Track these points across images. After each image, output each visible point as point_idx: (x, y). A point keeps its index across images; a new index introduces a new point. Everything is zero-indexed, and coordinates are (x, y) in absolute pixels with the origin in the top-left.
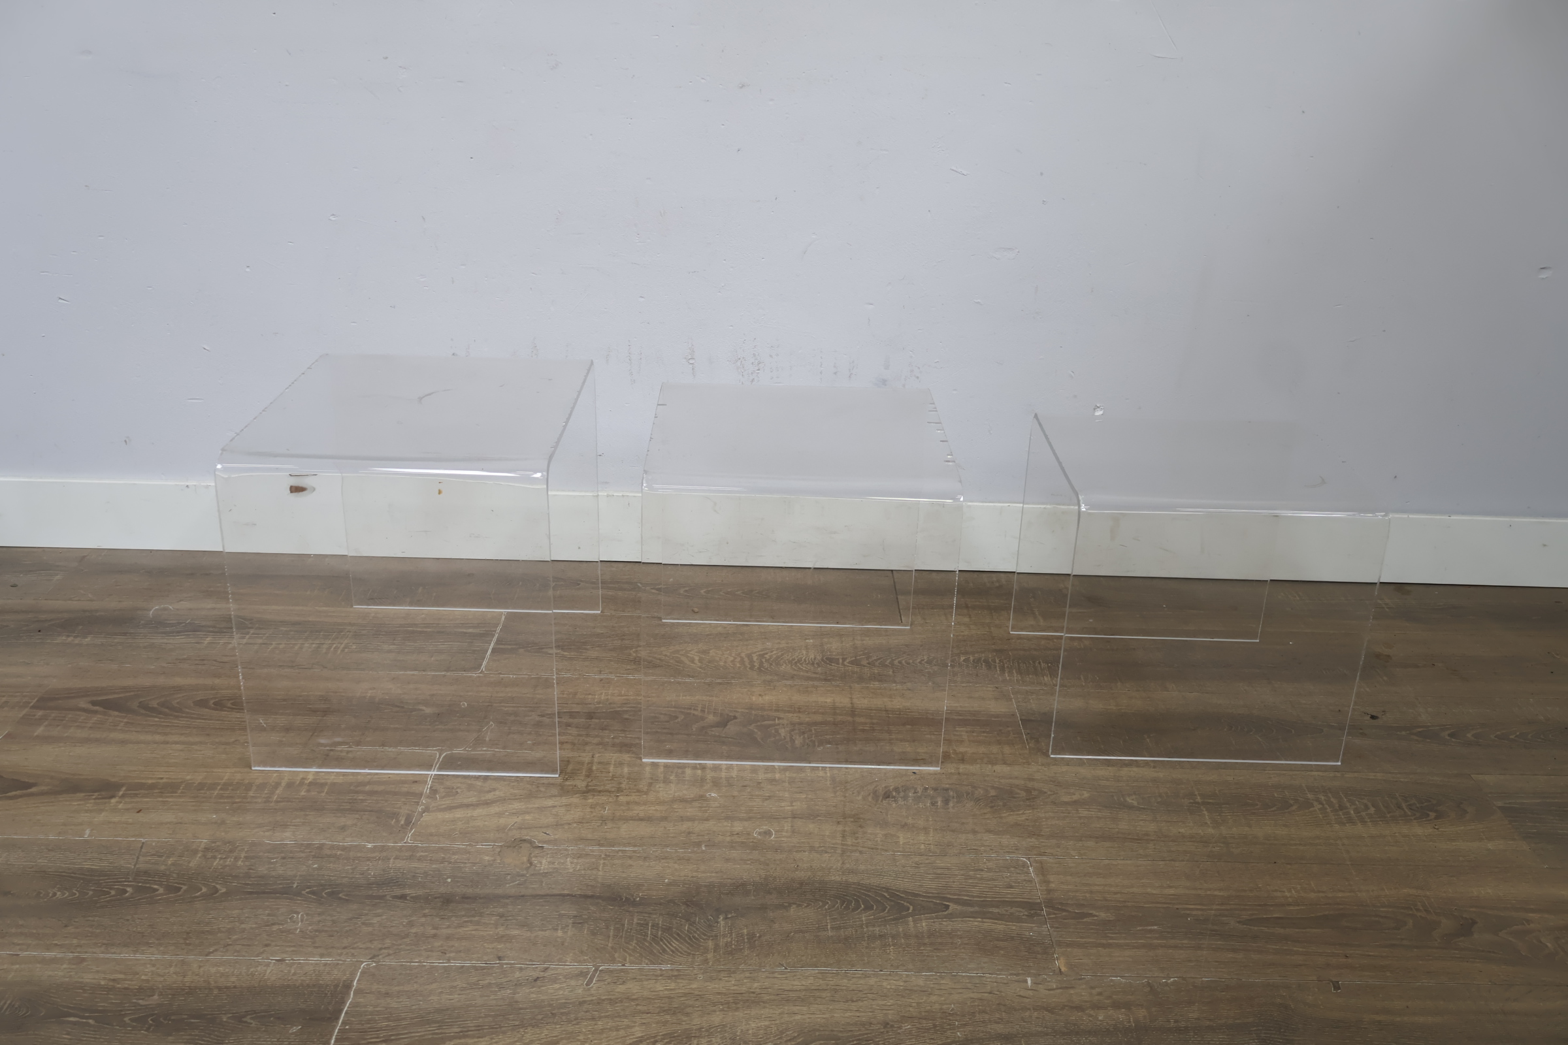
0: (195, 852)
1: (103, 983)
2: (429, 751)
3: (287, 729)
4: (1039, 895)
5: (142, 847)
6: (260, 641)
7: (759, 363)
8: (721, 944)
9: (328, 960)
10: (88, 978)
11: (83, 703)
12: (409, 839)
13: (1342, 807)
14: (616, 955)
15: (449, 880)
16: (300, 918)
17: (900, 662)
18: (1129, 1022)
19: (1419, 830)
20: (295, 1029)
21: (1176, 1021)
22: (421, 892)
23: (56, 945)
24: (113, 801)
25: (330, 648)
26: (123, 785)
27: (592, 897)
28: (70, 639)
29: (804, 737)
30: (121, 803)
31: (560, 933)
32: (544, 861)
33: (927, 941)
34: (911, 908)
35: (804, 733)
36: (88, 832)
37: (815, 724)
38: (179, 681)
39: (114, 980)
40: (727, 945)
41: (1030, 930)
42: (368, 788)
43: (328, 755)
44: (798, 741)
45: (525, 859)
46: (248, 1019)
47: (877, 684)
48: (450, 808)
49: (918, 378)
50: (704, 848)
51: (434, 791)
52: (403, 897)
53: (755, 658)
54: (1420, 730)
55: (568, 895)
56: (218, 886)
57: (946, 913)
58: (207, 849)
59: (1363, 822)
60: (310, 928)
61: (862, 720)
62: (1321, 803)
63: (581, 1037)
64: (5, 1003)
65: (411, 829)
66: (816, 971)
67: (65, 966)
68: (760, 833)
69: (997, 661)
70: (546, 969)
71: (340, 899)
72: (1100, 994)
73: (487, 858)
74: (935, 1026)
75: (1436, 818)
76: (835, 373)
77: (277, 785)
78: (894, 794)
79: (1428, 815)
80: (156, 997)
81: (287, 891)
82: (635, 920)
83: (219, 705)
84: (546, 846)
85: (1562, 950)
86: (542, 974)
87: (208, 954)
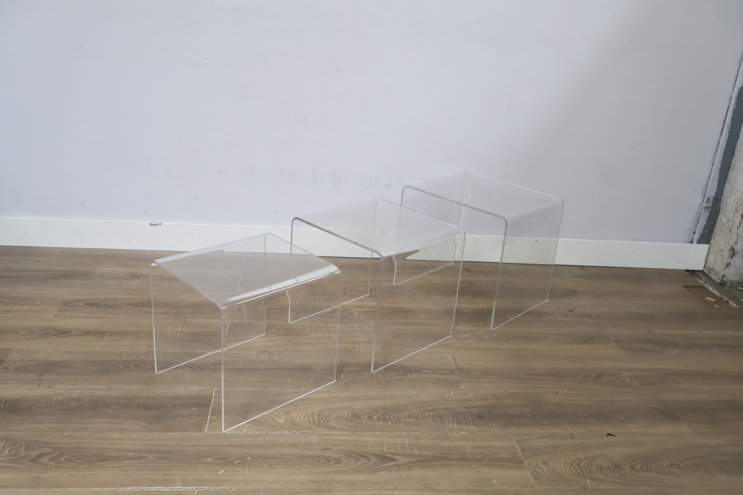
0: (142, 354)
1: (120, 395)
2: (224, 321)
3: (166, 313)
4: (454, 367)
5: (121, 353)
6: (146, 282)
7: (341, 177)
8: (343, 382)
9: (202, 388)
10: (114, 394)
11: (81, 304)
13: (559, 340)
14: (306, 386)
15: (241, 364)
16: (188, 375)
17: (397, 292)
18: (487, 404)
19: (586, 346)
20: (196, 409)
21: (503, 404)
22: (231, 367)
23: (98, 384)
24: (105, 338)
26: (107, 332)
27: (295, 369)
28: (68, 281)
29: (364, 317)
30: (108, 338)
31: (285, 380)
32: (275, 358)
33: (416, 381)
34: (409, 371)
35: (363, 315)
36: (98, 348)
37: (367, 312)
38: (117, 296)
39: (124, 395)
40: (345, 382)
41: (452, 377)
42: (203, 334)
43: (185, 322)
44: (362, 317)
45: (268, 357)
46: (177, 406)
47: (389, 299)
48: (237, 341)
49: (402, 184)
50: (333, 353)
51: (228, 334)
54: (587, 315)
55: (286, 368)
57: (422, 372)
58: (146, 354)
59: (566, 344)
60: (192, 378)
61: (385, 311)
62: (552, 338)
63: (299, 410)
64: (86, 402)
66: (378, 390)
67: (104, 391)
68: (352, 348)
69: (434, 292)
70: (283, 391)
71: (201, 369)
72: (477, 396)
73: (253, 356)
74: (421, 406)
75: (592, 343)
76: (370, 181)
77: (167, 332)
78: (400, 336)
79: (589, 342)
80: (141, 400)
81: (180, 367)
82: (312, 376)
83: (136, 305)
84: (274, 352)
85: (632, 382)
86: (281, 392)
87: (157, 386)
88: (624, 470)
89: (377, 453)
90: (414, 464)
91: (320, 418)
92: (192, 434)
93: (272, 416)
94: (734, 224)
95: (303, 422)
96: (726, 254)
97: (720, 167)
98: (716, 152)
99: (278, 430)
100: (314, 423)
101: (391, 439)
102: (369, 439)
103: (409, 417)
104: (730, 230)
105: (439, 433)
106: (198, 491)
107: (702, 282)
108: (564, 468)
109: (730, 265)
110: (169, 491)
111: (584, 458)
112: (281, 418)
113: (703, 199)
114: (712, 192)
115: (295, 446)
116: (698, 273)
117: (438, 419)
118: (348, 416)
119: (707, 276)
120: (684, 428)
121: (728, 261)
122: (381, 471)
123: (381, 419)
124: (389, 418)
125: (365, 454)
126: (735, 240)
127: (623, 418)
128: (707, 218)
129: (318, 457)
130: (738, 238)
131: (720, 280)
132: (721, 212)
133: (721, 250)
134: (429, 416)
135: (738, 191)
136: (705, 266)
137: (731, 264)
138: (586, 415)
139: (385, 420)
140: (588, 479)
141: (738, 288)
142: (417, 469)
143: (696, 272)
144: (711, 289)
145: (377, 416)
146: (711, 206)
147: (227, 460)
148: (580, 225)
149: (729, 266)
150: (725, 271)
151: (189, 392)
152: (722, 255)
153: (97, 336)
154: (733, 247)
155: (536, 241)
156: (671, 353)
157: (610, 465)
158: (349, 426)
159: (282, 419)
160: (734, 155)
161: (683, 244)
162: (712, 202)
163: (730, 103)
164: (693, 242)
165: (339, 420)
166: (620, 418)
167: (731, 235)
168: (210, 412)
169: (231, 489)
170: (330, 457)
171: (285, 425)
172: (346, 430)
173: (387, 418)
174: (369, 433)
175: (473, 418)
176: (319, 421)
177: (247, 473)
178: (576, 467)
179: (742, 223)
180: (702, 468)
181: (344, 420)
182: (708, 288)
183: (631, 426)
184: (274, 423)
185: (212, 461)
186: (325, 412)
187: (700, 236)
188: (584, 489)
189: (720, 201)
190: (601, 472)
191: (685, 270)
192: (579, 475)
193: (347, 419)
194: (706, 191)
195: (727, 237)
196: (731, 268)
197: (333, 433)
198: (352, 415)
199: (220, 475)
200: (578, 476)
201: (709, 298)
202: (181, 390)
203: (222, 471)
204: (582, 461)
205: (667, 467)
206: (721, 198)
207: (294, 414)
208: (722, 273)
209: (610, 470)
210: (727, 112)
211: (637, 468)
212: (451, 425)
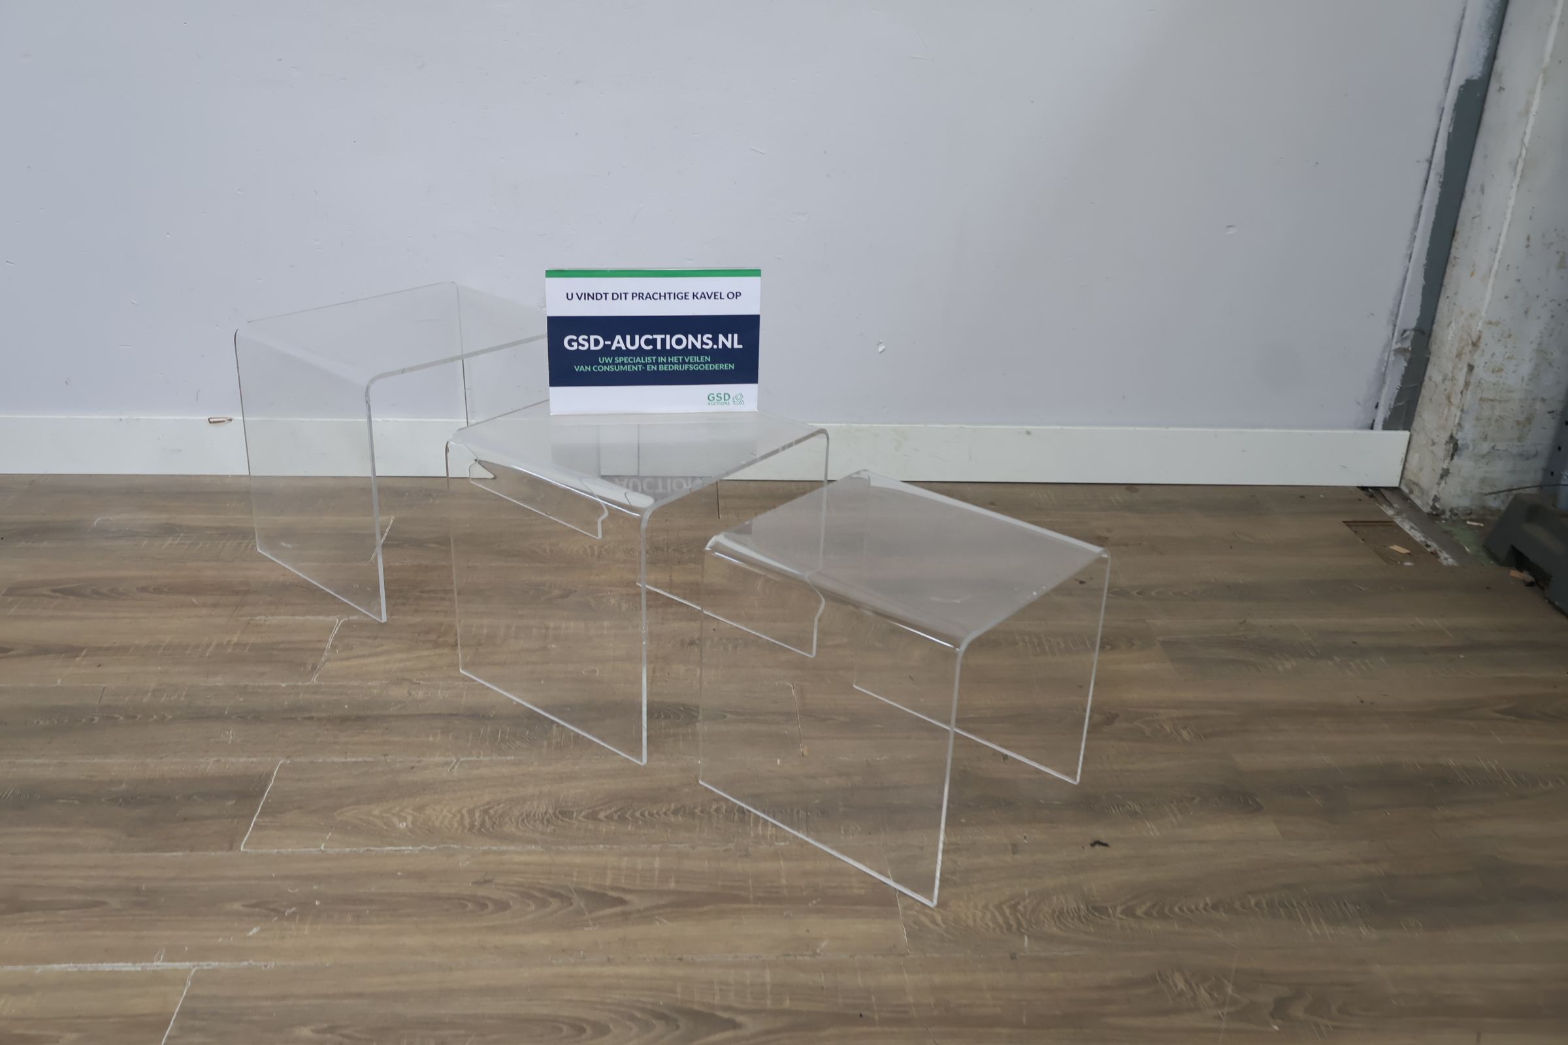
0: (146, 692)
1: (82, 778)
2: (331, 618)
3: (215, 606)
4: (796, 707)
5: (103, 690)
8: (553, 743)
9: (254, 760)
10: (70, 776)
11: (45, 591)
12: (314, 680)
13: (1040, 643)
14: (473, 752)
15: (346, 706)
16: (231, 734)
18: (848, 784)
19: (1095, 657)
20: (232, 802)
21: (882, 783)
22: (323, 715)
23: (43, 755)
24: (78, 659)
25: (248, 546)
26: (84, 648)
27: (456, 715)
28: (29, 544)
29: (631, 604)
30: (84, 660)
31: (431, 739)
32: (420, 693)
33: (708, 738)
34: (700, 717)
36: (59, 681)
38: (123, 573)
39: (91, 776)
40: (557, 743)
41: (787, 729)
42: (281, 646)
43: (249, 623)
44: (624, 607)
45: (406, 692)
46: (195, 797)
47: (692, 565)
48: (348, 659)
51: (333, 647)
52: (311, 718)
53: (596, 548)
54: (1116, 590)
55: (438, 714)
56: (166, 714)
57: (724, 720)
58: (155, 690)
59: (1054, 653)
60: (239, 740)
62: (1025, 641)
63: (445, 802)
64: (8, 793)
65: (316, 673)
67: (51, 768)
68: (587, 672)
70: (419, 762)
71: (262, 720)
72: (830, 768)
73: (376, 691)
75: (1110, 649)
77: (208, 645)
78: (697, 642)
79: (1105, 647)
80: (124, 785)
81: (219, 716)
82: (489, 729)
83: (158, 590)
84: (421, 682)
85: (1177, 731)
86: (416, 764)
87: (162, 758)
88: (1109, 916)
89: (589, 888)
90: (661, 911)
91: (487, 818)
92: (213, 854)
93: (385, 815)
94: (1455, 384)
95: (449, 827)
96: (1441, 450)
97: (1425, 262)
98: (1415, 229)
99: (391, 845)
100: (472, 826)
101: (626, 859)
102: (578, 860)
103: (675, 812)
104: (1449, 398)
105: (731, 846)
106: (197, 971)
107: (1390, 512)
108: (979, 914)
109: (1449, 475)
110: (137, 972)
111: (1029, 894)
112: (405, 819)
113: (1391, 333)
114: (1410, 317)
115: (420, 876)
116: (1387, 494)
117: (736, 817)
118: (546, 813)
119: (1406, 498)
120: (1266, 827)
121: (1445, 467)
122: (588, 926)
123: (616, 817)
124: (632, 815)
125: (563, 892)
126: (1457, 421)
127: (1136, 806)
128: (1403, 373)
129: (464, 899)
130: (1464, 416)
131: (1429, 507)
132: (1433, 359)
133: (1431, 443)
134: (717, 810)
135: (1462, 313)
136: (1402, 477)
137: (1451, 471)
138: (1057, 802)
139: (623, 819)
140: (1026, 938)
141: (1468, 523)
142: (664, 921)
143: (1382, 490)
144: (1406, 526)
145: (608, 812)
146: (1410, 349)
147: (272, 906)
148: (1124, 397)
149: (1446, 475)
150: (1439, 487)
151: (227, 767)
152: (1432, 452)
153: (63, 655)
154: (1454, 435)
155: (1028, 433)
156: (1280, 668)
157: (1083, 907)
158: (542, 833)
159: (406, 822)
160: (1456, 235)
161: (1352, 432)
162: (1411, 338)
163: (1440, 120)
164: (1375, 425)
165: (525, 821)
166: (1130, 806)
167: (1449, 409)
168: (259, 810)
169: (266, 966)
170: (488, 898)
171: (409, 834)
172: (535, 842)
173: (627, 816)
174: (581, 847)
175: (809, 813)
176: (483, 824)
177: (306, 932)
178: (1007, 911)
179: (1470, 382)
180: (1281, 909)
181: (535, 821)
182: (1401, 526)
183: (1148, 825)
184: (387, 830)
185: (241, 908)
186: (498, 805)
187: (1389, 413)
188: (1013, 957)
189: (1430, 336)
190: (1057, 922)
191: (1358, 487)
192: (1009, 927)
193: (543, 818)
194: (1397, 316)
195: (1443, 413)
196: (1450, 480)
197: (504, 848)
198: (555, 810)
199: (250, 937)
200: (1005, 931)
201: (1396, 548)
202: (210, 765)
203: (255, 930)
204: (1024, 900)
205: (1205, 909)
206: (1431, 330)
207: (434, 810)
208: (1434, 493)
209: (1079, 918)
210: (1436, 141)
211: (1139, 912)
212: (760, 828)
